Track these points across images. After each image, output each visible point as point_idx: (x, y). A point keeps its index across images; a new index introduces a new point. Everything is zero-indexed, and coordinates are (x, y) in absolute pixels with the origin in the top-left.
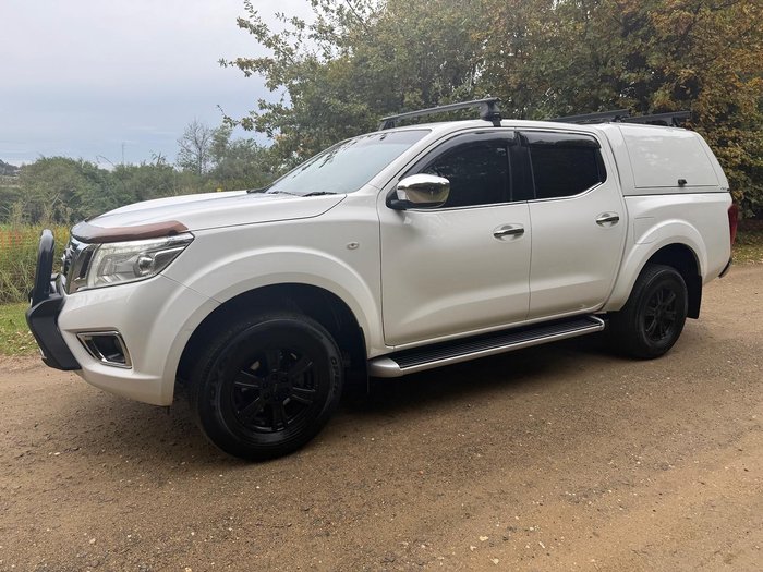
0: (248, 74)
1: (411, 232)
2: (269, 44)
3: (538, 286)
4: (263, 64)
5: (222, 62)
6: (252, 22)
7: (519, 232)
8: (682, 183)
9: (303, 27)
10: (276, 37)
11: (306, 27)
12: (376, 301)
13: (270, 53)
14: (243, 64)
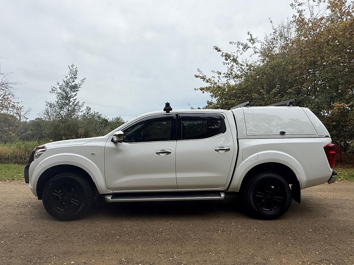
0: (203, 92)
1: (118, 151)
2: (208, 82)
3: (180, 175)
4: (208, 89)
5: (195, 89)
6: (200, 75)
7: (168, 153)
8: (283, 133)
9: (220, 74)
10: (209, 79)
11: (222, 74)
12: (102, 173)
13: (208, 85)
14: (202, 89)
